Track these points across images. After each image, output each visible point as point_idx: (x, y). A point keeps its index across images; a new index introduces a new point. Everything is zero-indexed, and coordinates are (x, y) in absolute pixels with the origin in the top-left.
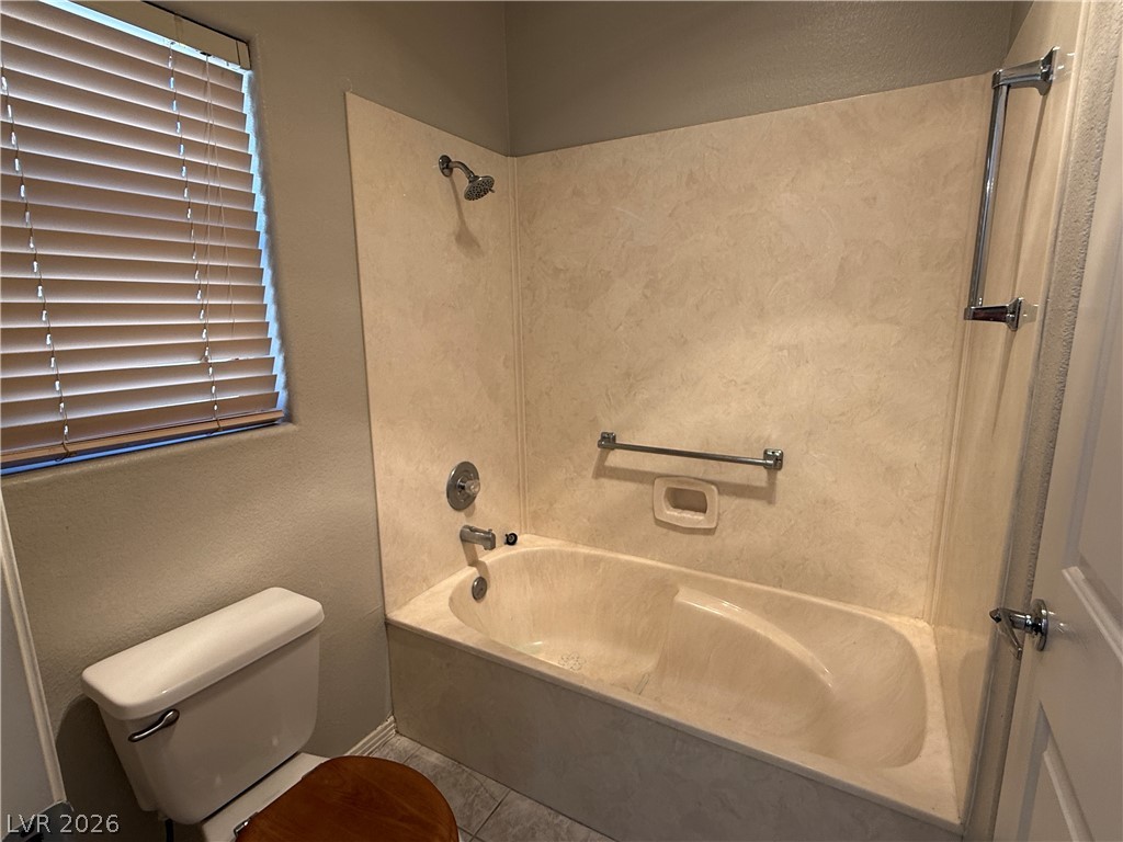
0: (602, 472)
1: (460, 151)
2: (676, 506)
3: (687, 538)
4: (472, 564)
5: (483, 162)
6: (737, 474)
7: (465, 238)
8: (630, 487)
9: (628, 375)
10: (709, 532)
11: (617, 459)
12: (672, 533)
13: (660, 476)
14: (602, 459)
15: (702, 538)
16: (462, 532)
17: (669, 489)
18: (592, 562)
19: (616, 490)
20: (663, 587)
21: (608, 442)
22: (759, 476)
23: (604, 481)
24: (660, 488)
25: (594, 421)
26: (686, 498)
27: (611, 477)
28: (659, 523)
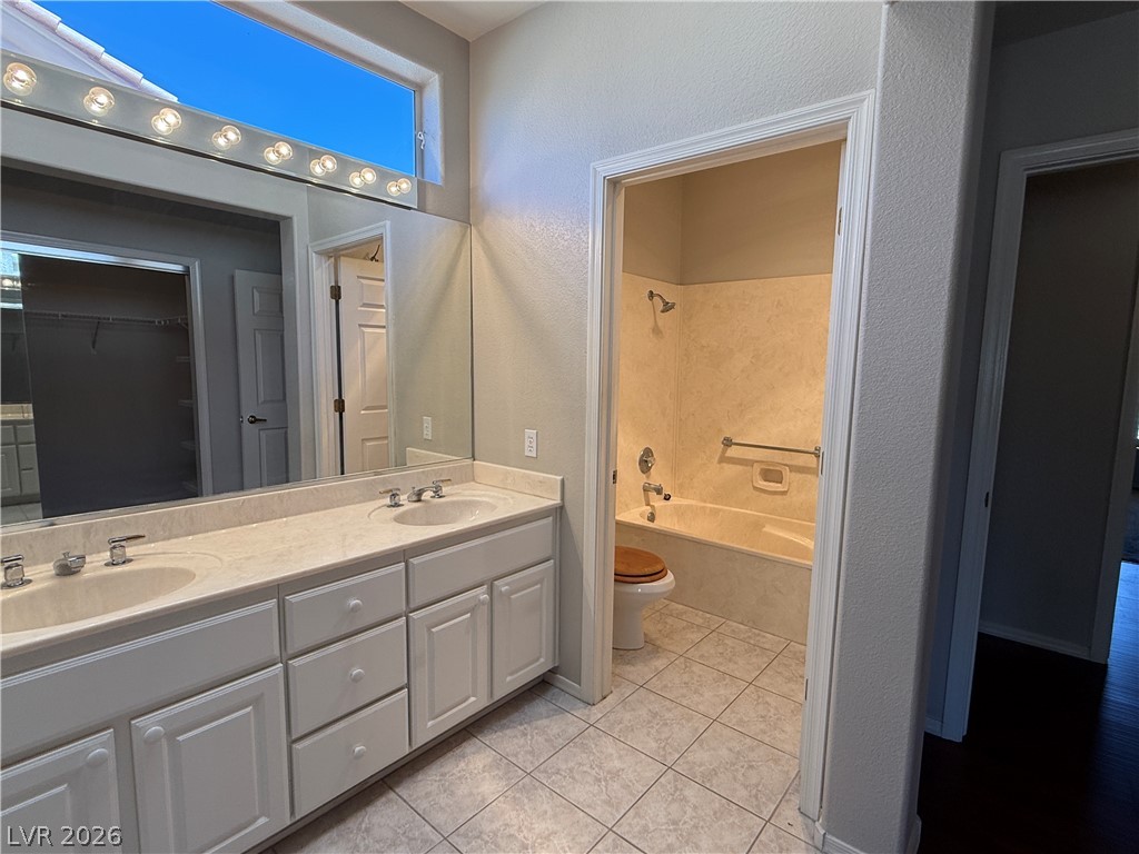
0: (723, 459)
1: (659, 287)
2: (765, 481)
3: (770, 497)
4: (648, 504)
5: (669, 292)
6: (801, 460)
7: (656, 331)
8: (740, 468)
9: (741, 405)
10: (784, 493)
11: (733, 452)
12: (763, 495)
13: (757, 462)
14: (724, 452)
15: (778, 497)
16: (644, 486)
17: (762, 469)
18: (715, 512)
19: (731, 470)
20: (757, 525)
21: (728, 443)
22: (811, 461)
23: (724, 464)
24: (757, 468)
25: (720, 430)
26: (771, 474)
27: (728, 463)
28: (755, 488)
